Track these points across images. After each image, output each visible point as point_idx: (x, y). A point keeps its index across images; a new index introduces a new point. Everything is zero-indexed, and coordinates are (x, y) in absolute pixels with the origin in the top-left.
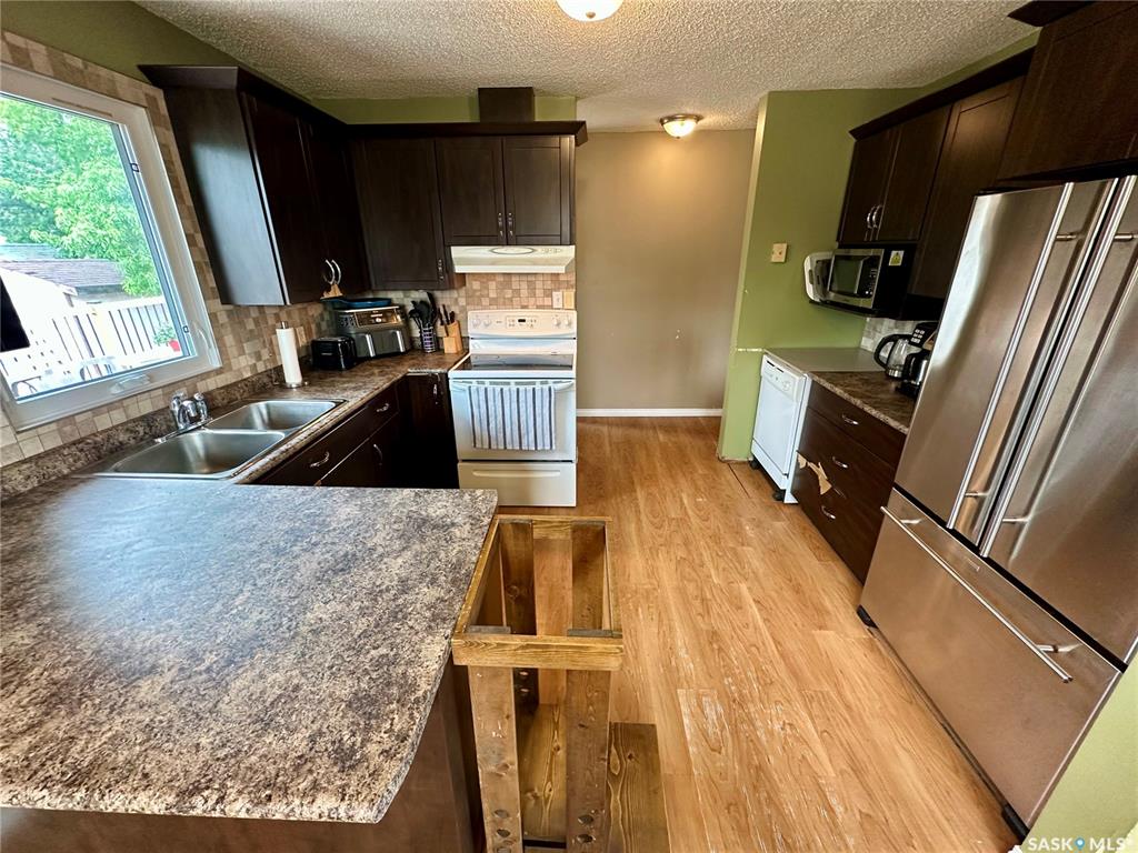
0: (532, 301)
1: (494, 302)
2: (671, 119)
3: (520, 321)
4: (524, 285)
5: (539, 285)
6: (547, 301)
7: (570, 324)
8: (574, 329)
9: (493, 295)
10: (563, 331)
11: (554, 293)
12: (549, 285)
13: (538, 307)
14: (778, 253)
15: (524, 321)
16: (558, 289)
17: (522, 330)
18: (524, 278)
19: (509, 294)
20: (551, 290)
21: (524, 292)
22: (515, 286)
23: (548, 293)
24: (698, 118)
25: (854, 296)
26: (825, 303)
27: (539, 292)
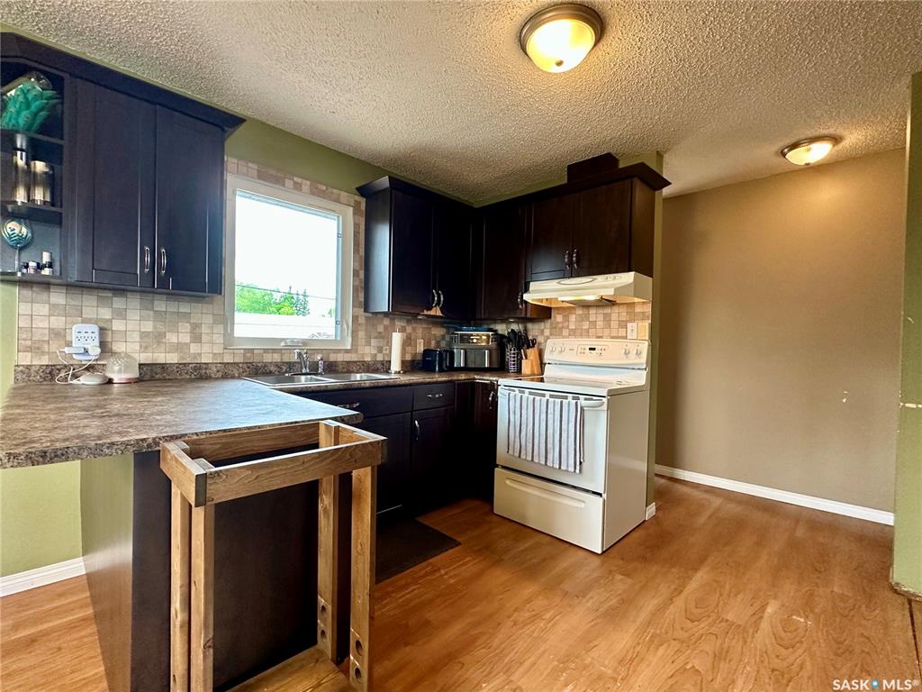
0: (607, 332)
1: (573, 333)
3: (590, 349)
4: (601, 318)
5: (614, 316)
6: (622, 332)
7: (640, 354)
8: (644, 359)
10: (633, 359)
11: (629, 325)
12: (624, 316)
13: (611, 337)
15: (594, 349)
16: (632, 320)
17: (592, 358)
18: (601, 310)
19: (586, 325)
20: (626, 321)
21: (600, 324)
22: (592, 318)
23: (623, 325)
24: (836, 140)
27: (614, 324)
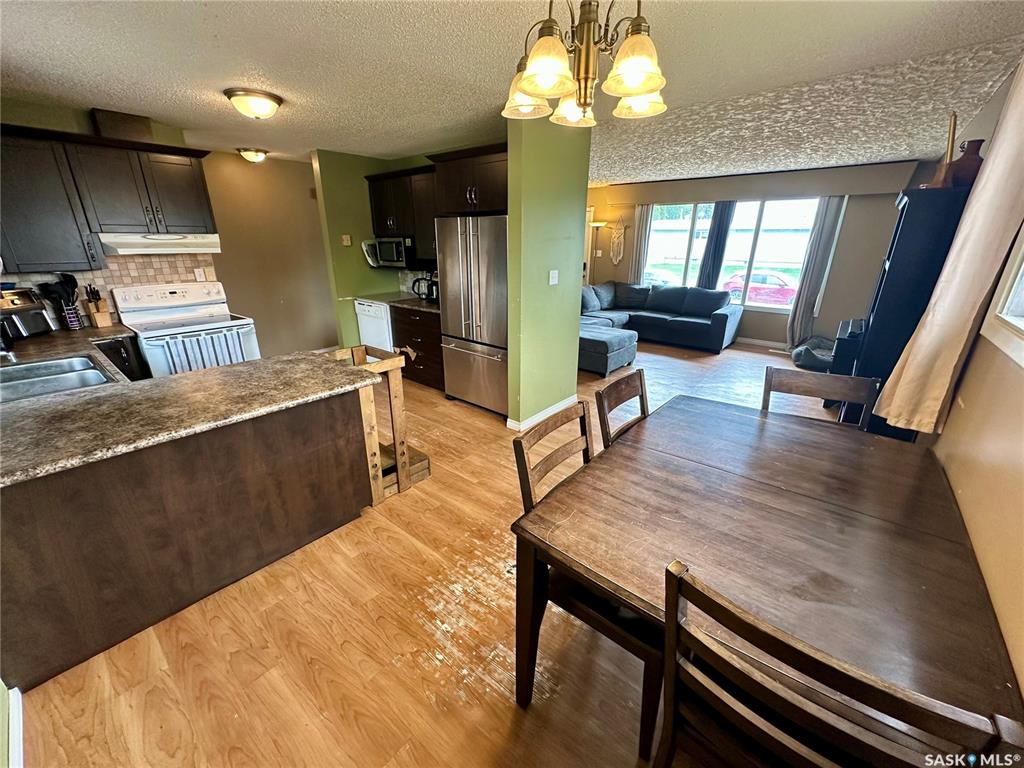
0: (176, 277)
1: (137, 280)
2: (247, 149)
3: (171, 293)
4: (165, 266)
5: (180, 264)
6: (191, 277)
7: (219, 292)
8: (223, 296)
9: (134, 273)
10: (214, 297)
11: (195, 270)
12: (189, 263)
13: (183, 282)
14: (346, 240)
15: (175, 293)
16: (198, 267)
17: (176, 300)
18: (165, 259)
20: (192, 268)
21: (166, 270)
23: (190, 270)
24: (266, 152)
25: (394, 261)
27: (181, 270)
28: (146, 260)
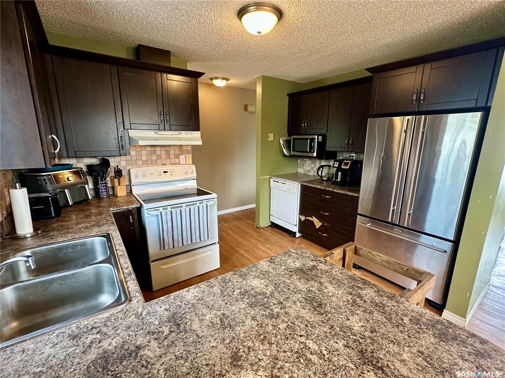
0: (168, 161)
1: (145, 163)
2: (216, 78)
3: (164, 172)
4: (163, 153)
5: (172, 152)
6: (177, 161)
7: (192, 173)
8: (195, 175)
9: (144, 158)
10: (190, 176)
11: (180, 156)
12: (177, 152)
13: (172, 164)
14: (271, 137)
15: (167, 172)
16: (182, 154)
17: (166, 177)
18: (163, 149)
19: (154, 157)
21: (164, 156)
22: (158, 153)
23: (177, 157)
24: (227, 80)
25: (308, 152)
26: (291, 156)
27: (172, 156)
28: (153, 149)
